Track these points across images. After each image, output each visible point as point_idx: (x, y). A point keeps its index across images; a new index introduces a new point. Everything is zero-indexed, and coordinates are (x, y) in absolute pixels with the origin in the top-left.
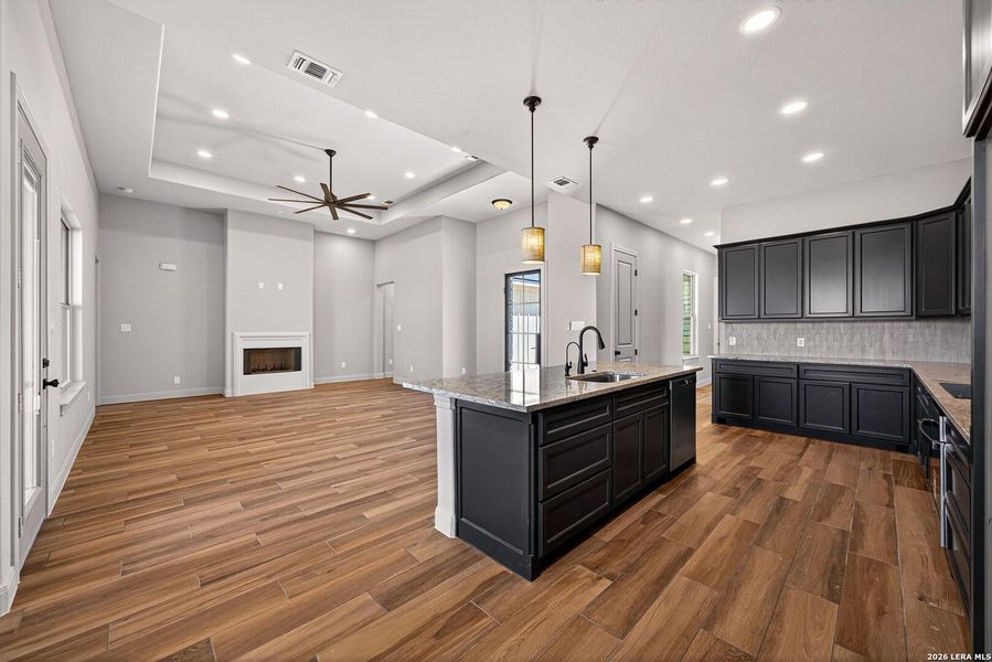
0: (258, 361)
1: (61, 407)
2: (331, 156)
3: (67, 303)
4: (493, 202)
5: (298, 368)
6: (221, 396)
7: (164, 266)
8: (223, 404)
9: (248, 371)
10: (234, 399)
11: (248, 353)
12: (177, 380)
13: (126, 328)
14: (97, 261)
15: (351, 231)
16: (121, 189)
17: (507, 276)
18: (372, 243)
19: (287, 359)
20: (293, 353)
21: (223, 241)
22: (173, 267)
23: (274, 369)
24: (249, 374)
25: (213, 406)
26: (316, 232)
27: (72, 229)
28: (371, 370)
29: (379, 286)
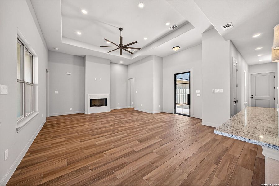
0: (94, 103)
1: (17, 129)
2: (121, 30)
3: (33, 83)
4: (173, 48)
5: (106, 105)
6: (84, 114)
7: (67, 73)
8: (85, 117)
9: (92, 106)
10: (87, 115)
11: (91, 100)
12: (71, 109)
13: (56, 92)
14: (47, 72)
15: (121, 62)
16: (55, 48)
17: (175, 75)
18: (127, 66)
19: (103, 102)
20: (104, 100)
21: (84, 65)
22: (70, 73)
23: (99, 105)
24: (92, 107)
25: (82, 118)
26: (111, 63)
27: (34, 56)
28: (127, 106)
29: (129, 79)
